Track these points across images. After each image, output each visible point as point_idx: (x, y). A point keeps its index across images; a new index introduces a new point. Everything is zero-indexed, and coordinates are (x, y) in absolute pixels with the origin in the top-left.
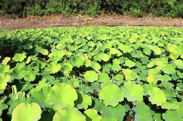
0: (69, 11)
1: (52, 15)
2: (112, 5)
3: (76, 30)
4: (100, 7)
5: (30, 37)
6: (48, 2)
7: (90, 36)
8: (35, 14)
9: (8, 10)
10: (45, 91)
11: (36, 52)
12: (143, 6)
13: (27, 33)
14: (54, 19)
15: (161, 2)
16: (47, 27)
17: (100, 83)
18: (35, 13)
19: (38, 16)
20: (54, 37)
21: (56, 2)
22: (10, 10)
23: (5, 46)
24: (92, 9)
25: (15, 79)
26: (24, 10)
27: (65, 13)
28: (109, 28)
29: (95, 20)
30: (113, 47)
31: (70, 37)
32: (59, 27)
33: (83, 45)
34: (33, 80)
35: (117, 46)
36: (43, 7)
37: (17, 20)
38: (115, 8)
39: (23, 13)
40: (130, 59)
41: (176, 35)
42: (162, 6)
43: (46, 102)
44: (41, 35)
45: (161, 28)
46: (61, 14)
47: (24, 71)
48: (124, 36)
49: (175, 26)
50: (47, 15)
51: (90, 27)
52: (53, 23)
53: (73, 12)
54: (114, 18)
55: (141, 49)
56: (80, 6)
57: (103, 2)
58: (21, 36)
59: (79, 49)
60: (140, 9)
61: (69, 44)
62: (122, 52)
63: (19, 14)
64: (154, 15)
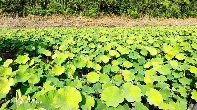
0: (70, 12)
1: (54, 15)
2: (111, 6)
3: (77, 31)
4: (99, 9)
5: (32, 37)
6: (49, 2)
7: (91, 37)
8: (36, 14)
9: (7, 8)
10: (51, 95)
11: (39, 53)
12: (140, 7)
13: (28, 32)
14: (55, 19)
15: (157, 3)
16: (48, 27)
17: (101, 84)
18: (36, 12)
19: (39, 16)
20: (56, 38)
21: (57, 3)
22: (9, 9)
23: (5, 46)
24: (92, 11)
25: (18, 82)
26: (24, 9)
27: (66, 14)
28: (108, 29)
29: (95, 21)
30: (112, 49)
31: (72, 38)
32: (61, 27)
33: (84, 46)
34: (38, 83)
35: (116, 48)
36: (44, 7)
37: (17, 19)
38: (114, 9)
39: (23, 12)
40: (128, 60)
41: (171, 35)
42: (158, 6)
43: (51, 105)
44: (43, 35)
45: (156, 28)
46: (62, 14)
47: (28, 74)
48: (122, 37)
49: (170, 25)
50: (49, 15)
51: (90, 28)
52: (55, 23)
53: (74, 13)
54: (113, 19)
55: (138, 50)
56: (81, 7)
57: (102, 4)
58: (22, 36)
59: (81, 50)
60: (137, 10)
61: (71, 45)
62: (120, 53)
63: (18, 13)
64: (151, 16)
